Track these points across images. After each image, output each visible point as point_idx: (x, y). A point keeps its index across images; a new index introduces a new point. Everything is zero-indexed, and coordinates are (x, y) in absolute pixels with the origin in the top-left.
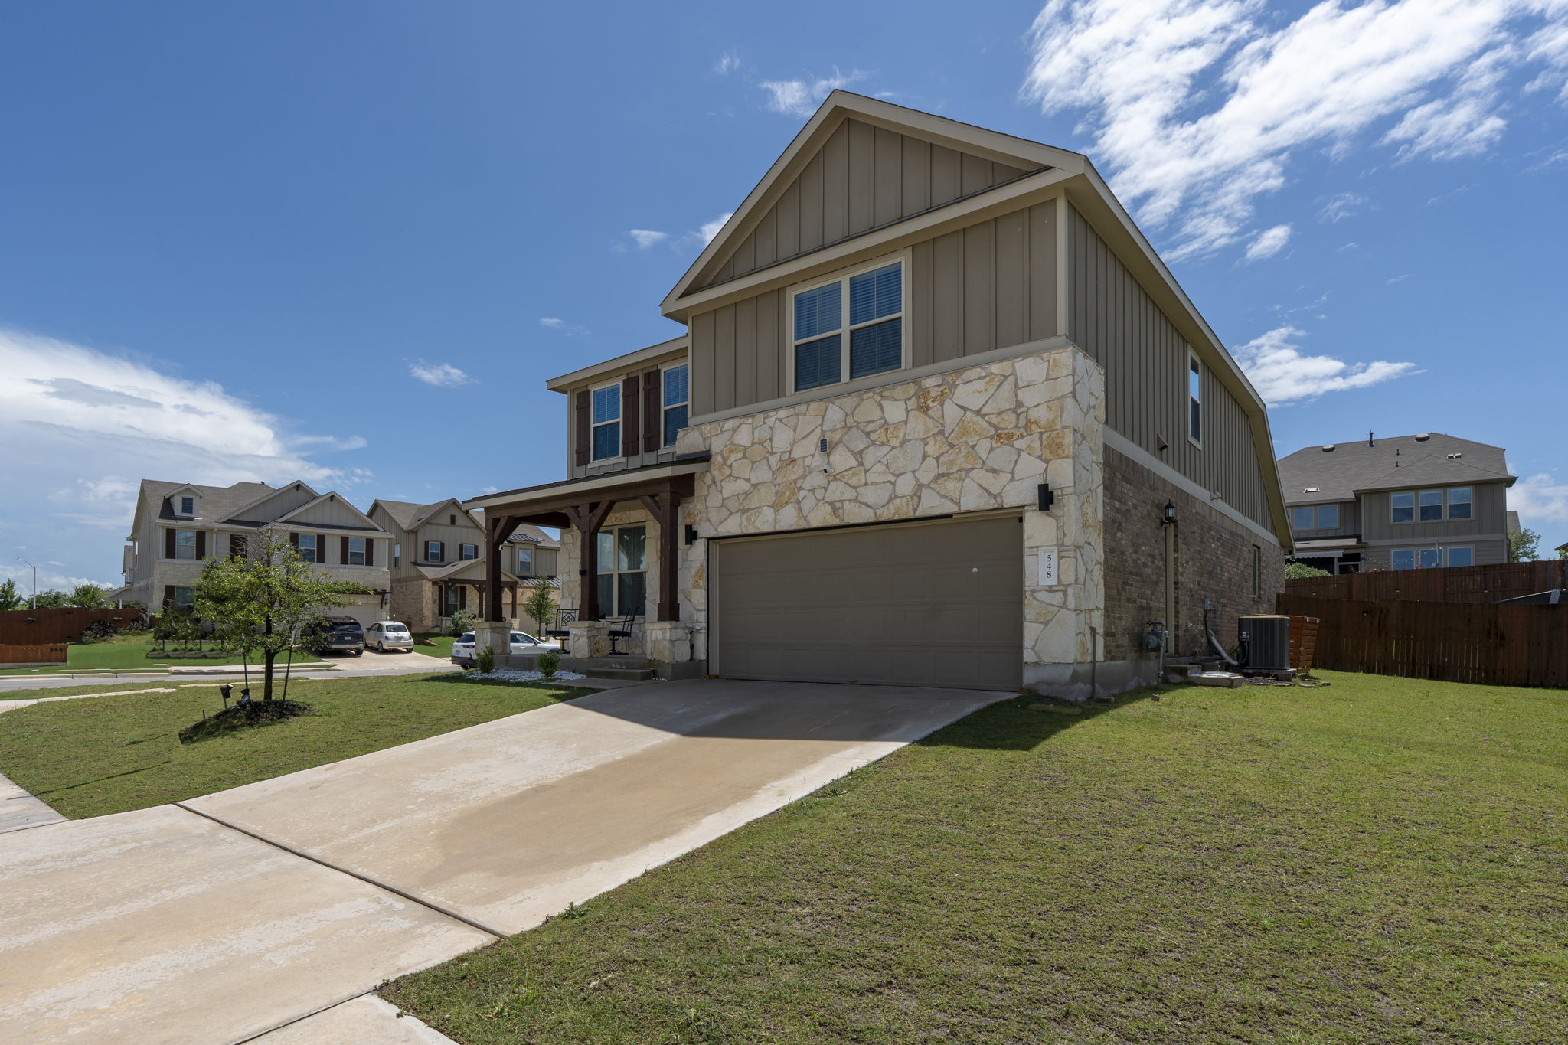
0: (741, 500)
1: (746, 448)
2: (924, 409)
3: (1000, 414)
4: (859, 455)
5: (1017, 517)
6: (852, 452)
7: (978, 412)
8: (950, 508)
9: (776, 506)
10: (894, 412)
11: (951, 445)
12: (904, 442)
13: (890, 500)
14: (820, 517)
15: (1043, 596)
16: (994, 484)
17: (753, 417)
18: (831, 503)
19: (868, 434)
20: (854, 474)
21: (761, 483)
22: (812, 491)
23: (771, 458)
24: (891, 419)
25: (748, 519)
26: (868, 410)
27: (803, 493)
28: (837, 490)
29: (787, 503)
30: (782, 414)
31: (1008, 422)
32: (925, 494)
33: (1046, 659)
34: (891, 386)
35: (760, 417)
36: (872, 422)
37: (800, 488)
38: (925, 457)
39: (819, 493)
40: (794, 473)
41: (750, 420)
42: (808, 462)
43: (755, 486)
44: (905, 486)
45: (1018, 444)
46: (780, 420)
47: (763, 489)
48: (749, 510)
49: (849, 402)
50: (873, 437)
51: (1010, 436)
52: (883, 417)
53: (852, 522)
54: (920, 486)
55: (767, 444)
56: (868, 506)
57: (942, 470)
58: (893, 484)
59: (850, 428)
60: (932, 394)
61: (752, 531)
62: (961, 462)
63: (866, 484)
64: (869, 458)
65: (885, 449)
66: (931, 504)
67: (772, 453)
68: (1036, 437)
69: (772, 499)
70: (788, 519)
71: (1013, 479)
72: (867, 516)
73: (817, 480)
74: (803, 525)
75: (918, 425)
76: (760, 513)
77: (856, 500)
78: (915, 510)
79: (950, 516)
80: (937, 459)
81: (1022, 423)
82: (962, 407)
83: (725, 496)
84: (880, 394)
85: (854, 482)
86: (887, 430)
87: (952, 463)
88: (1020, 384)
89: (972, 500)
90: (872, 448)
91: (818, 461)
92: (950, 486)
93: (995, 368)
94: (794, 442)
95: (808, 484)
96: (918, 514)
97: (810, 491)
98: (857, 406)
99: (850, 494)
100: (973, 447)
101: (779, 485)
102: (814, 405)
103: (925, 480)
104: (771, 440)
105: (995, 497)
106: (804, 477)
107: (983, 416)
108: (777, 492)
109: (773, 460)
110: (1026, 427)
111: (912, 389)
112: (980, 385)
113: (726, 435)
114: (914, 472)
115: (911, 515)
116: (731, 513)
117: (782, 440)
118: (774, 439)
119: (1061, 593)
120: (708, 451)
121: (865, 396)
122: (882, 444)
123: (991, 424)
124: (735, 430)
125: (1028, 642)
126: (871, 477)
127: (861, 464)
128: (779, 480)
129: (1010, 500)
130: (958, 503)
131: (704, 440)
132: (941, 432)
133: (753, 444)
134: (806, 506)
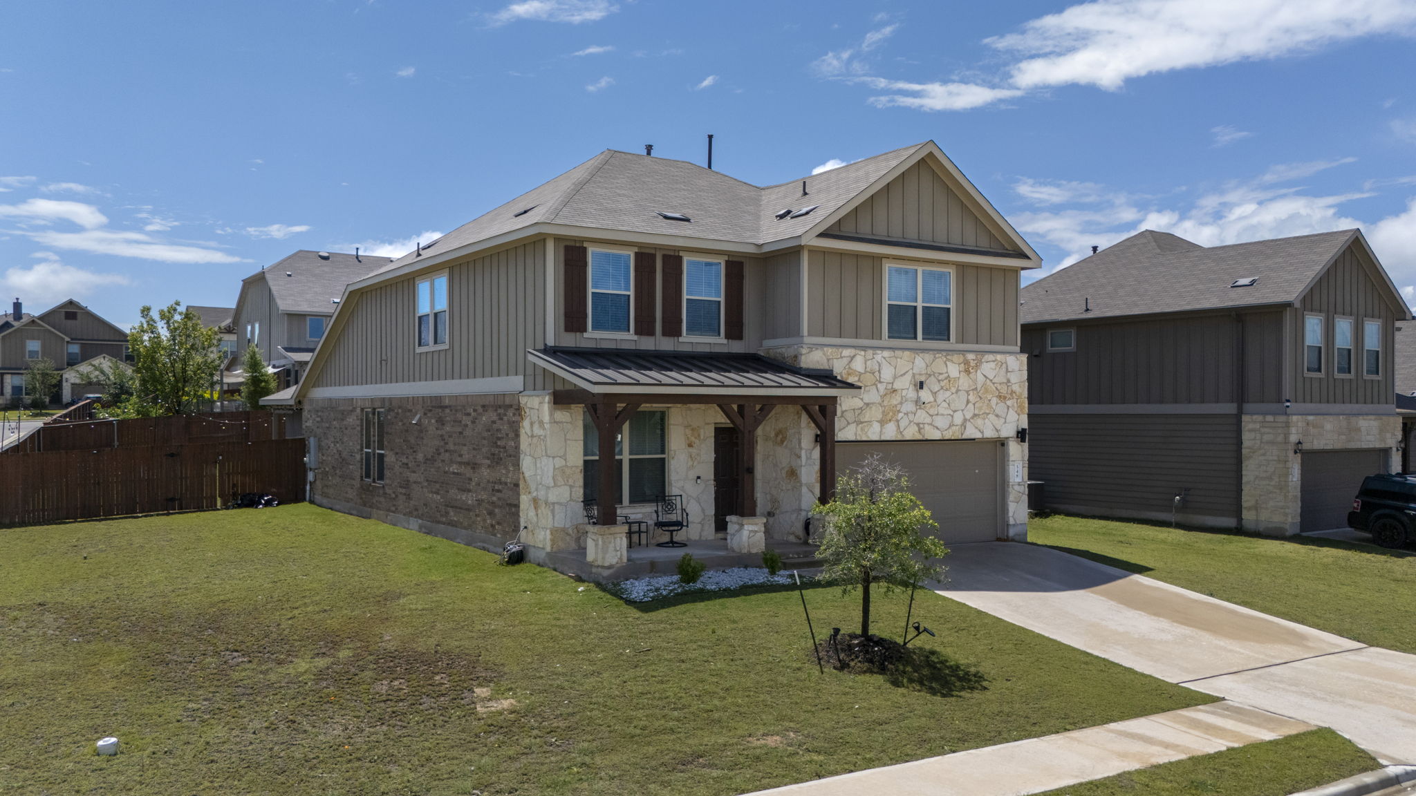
0: (857, 413)
1: (861, 374)
2: (967, 372)
3: (1000, 384)
4: (934, 394)
5: (1002, 443)
6: (931, 391)
7: (991, 380)
8: (978, 435)
9: (882, 422)
10: (954, 370)
11: (981, 398)
12: (958, 391)
13: (950, 426)
14: (910, 433)
15: (1016, 488)
16: (999, 423)
17: (865, 351)
18: (918, 424)
19: (939, 381)
20: (931, 406)
21: (873, 403)
22: (906, 414)
23: (879, 385)
24: (951, 376)
25: (862, 429)
26: (939, 365)
27: (901, 415)
28: (921, 416)
29: (890, 420)
30: (886, 354)
31: (1004, 390)
32: (968, 425)
33: (1018, 522)
34: (950, 353)
35: (870, 352)
36: (942, 374)
37: (899, 411)
38: (968, 402)
39: (911, 417)
40: (895, 400)
41: (863, 353)
42: (904, 393)
43: (867, 404)
44: (958, 418)
45: (1009, 403)
46: (884, 358)
47: (874, 408)
48: (862, 423)
49: (928, 357)
50: (943, 384)
51: (1005, 398)
52: (947, 372)
53: (929, 438)
54: (965, 420)
55: (877, 374)
56: (937, 428)
57: (977, 412)
58: (952, 416)
59: (930, 375)
60: (972, 364)
61: (864, 438)
62: (985, 409)
63: (937, 415)
64: (941, 397)
65: (948, 393)
66: (971, 433)
67: (880, 382)
68: (1015, 400)
69: (880, 416)
70: (890, 433)
71: (1005, 422)
72: (936, 435)
73: (909, 407)
74: (899, 438)
75: (964, 383)
76: (871, 426)
77: (931, 424)
78: (962, 434)
79: (974, 439)
80: (974, 404)
81: (1009, 392)
82: (985, 376)
83: (844, 409)
84: (945, 356)
85: (932, 411)
86: (949, 381)
87: (980, 408)
88: (1010, 370)
89: (989, 433)
90: (941, 391)
91: (911, 394)
92: (979, 422)
93: (999, 357)
94: (895, 377)
95: (905, 408)
96: (964, 437)
97: (905, 414)
98: (934, 361)
99: (928, 420)
100: (990, 400)
101: (885, 406)
102: (907, 353)
103: (968, 417)
104: (879, 371)
105: (997, 431)
106: (901, 403)
107: (994, 383)
108: (884, 412)
109: (881, 387)
110: (1011, 394)
111: (960, 358)
112: (992, 365)
113: (845, 361)
114: (962, 410)
115: (960, 437)
116: (848, 423)
117: (887, 374)
118: (882, 372)
119: (1024, 486)
120: (832, 371)
121: (937, 356)
122: (947, 390)
123: (997, 389)
124: (852, 358)
125: (1011, 514)
126: (941, 411)
127: (935, 401)
128: (885, 403)
129: (1004, 434)
130: (982, 433)
131: (828, 360)
132: (976, 389)
133: (866, 372)
134: (903, 424)
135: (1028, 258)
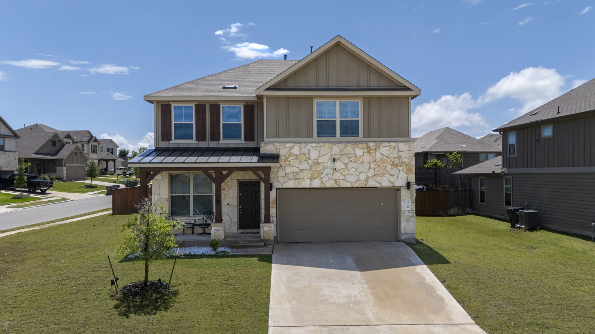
0: (295, 175)
1: (297, 155)
2: (369, 152)
3: (394, 158)
4: (346, 164)
5: (398, 189)
6: (343, 163)
7: (387, 157)
8: (378, 185)
9: (311, 179)
10: (359, 152)
11: (379, 166)
12: (362, 162)
13: (357, 181)
14: (330, 184)
15: (407, 213)
16: (393, 179)
17: (300, 144)
18: (335, 180)
19: (349, 158)
20: (344, 171)
21: (305, 170)
22: (327, 175)
23: (309, 161)
24: (358, 154)
25: (298, 182)
26: (349, 149)
27: (323, 175)
28: (337, 176)
29: (316, 178)
30: (313, 145)
31: (396, 161)
32: (370, 180)
33: (408, 232)
34: (357, 143)
35: (303, 145)
36: (351, 154)
37: (322, 173)
38: (370, 168)
39: (330, 176)
40: (319, 168)
41: (299, 145)
42: (325, 164)
43: (302, 170)
44: (363, 177)
45: (400, 168)
46: (313, 147)
47: (305, 172)
48: (298, 179)
49: (342, 146)
50: (351, 159)
51: (397, 165)
52: (355, 153)
53: (343, 187)
54: (368, 177)
55: (307, 155)
56: (349, 182)
57: (376, 173)
58: (359, 176)
59: (342, 155)
60: (372, 148)
61: (300, 187)
62: (382, 171)
63: (348, 175)
64: (350, 166)
65: (356, 164)
66: (372, 183)
67: (309, 159)
68: (405, 167)
69: (310, 176)
70: (316, 184)
71: (398, 178)
72: (349, 185)
73: (330, 171)
74: (323, 186)
75: (367, 158)
76: (304, 180)
77: (344, 180)
78: (366, 185)
79: (377, 187)
80: (374, 169)
81: (401, 162)
82: (382, 154)
83: (287, 173)
84: (353, 145)
85: (344, 173)
86: (356, 158)
87: (379, 171)
88: (400, 150)
89: (385, 183)
90: (351, 163)
91: (330, 164)
92: (378, 178)
93: (392, 144)
94: (319, 157)
95: (326, 172)
96: (367, 186)
97: (326, 175)
98: (345, 148)
99: (343, 177)
100: (386, 167)
101: (313, 171)
102: (327, 144)
103: (370, 175)
104: (309, 154)
105: (392, 183)
106: (323, 169)
107: (389, 158)
108: (312, 174)
109: (310, 162)
110: (402, 163)
111: (365, 145)
112: (388, 148)
113: (287, 149)
114: (366, 172)
115: (365, 186)
116: (290, 179)
117: (314, 155)
118: (310, 154)
119: (412, 213)
120: (279, 154)
121: (348, 145)
122: (354, 162)
123: (391, 161)
124: (292, 148)
125: (403, 227)
126: (350, 173)
127: (347, 168)
128: (313, 169)
129: (397, 184)
130: (381, 184)
131: (276, 149)
132: (375, 161)
133: (300, 154)
134: (324, 180)
135: (411, 90)
